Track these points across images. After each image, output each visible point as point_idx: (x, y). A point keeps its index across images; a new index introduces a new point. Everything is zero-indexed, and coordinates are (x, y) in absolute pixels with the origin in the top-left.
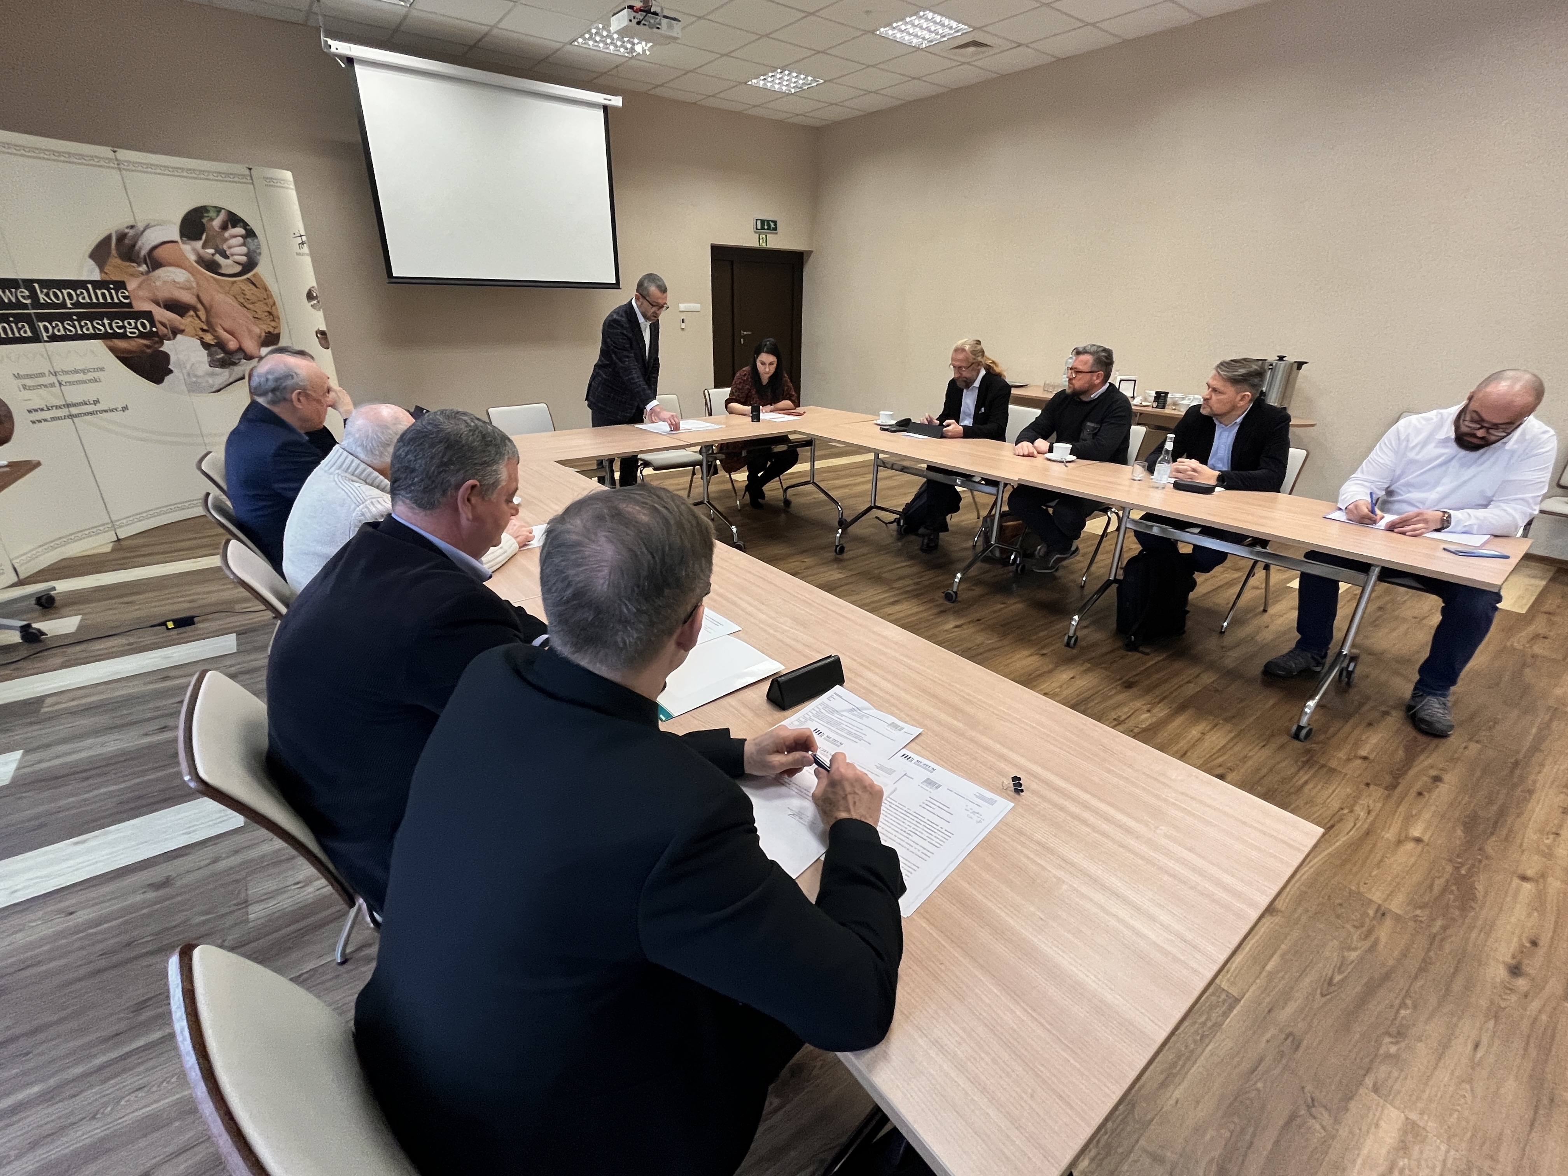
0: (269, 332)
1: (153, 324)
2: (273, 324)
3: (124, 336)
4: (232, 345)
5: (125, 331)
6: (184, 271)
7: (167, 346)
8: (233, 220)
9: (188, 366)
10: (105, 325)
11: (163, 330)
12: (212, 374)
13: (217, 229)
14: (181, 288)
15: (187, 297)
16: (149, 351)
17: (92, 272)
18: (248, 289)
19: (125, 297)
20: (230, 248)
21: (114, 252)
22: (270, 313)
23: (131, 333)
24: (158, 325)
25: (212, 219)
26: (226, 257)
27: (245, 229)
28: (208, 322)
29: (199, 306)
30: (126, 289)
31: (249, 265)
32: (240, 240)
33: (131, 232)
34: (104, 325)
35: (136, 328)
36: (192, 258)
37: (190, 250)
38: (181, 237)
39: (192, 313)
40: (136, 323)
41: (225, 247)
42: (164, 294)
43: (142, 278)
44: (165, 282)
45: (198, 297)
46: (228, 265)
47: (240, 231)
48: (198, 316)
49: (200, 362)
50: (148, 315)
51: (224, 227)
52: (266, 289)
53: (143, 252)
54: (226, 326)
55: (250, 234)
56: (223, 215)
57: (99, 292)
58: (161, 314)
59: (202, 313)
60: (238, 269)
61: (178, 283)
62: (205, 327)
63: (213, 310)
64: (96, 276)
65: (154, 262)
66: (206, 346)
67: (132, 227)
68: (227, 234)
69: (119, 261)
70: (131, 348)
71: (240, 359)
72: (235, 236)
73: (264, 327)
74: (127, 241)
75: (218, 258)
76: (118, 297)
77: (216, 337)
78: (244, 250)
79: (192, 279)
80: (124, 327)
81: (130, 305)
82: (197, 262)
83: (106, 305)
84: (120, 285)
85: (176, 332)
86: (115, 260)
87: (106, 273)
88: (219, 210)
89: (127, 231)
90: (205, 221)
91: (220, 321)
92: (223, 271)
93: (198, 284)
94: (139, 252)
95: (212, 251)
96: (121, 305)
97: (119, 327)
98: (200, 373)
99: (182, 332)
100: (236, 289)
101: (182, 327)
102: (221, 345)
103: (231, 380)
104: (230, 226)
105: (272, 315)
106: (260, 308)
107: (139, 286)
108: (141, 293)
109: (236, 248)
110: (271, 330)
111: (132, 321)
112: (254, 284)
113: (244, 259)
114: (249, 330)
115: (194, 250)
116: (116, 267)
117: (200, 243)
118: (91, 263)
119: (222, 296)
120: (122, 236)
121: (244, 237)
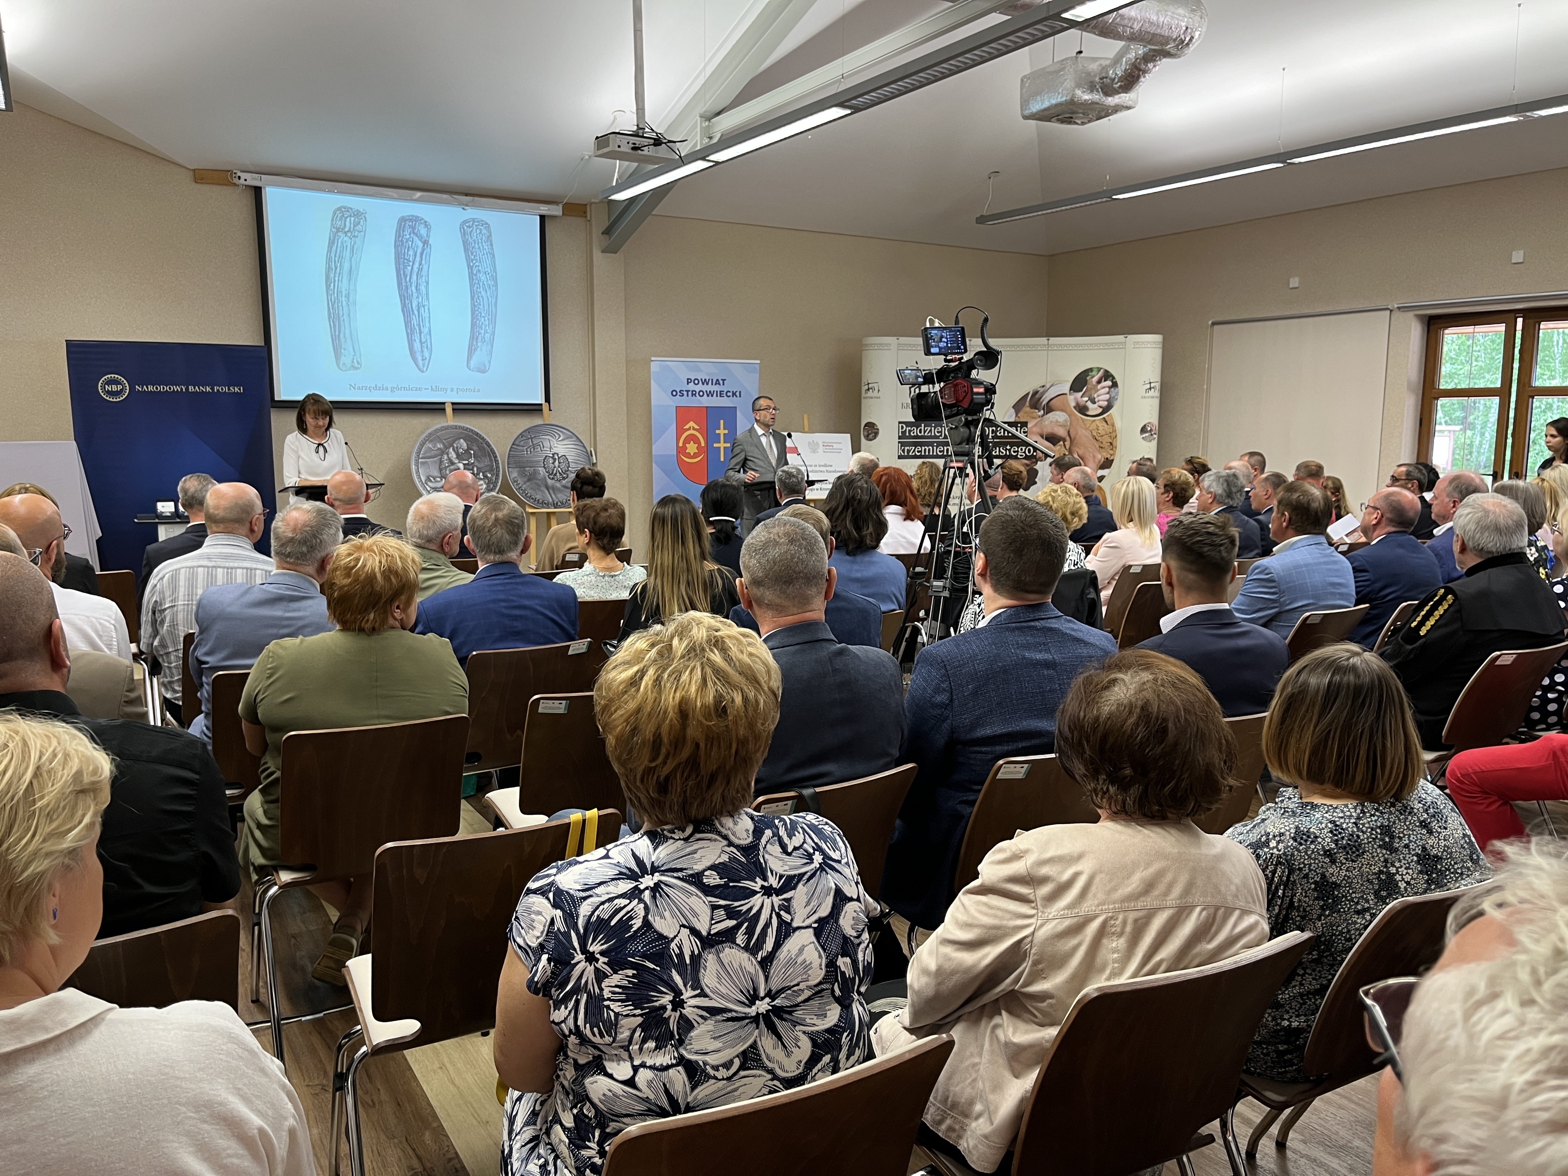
0: (1107, 458)
2: (1111, 452)
3: (1016, 458)
6: (1065, 414)
8: (1107, 375)
10: (1007, 450)
11: (1039, 455)
13: (1094, 383)
14: (1060, 426)
15: (1061, 432)
17: (1011, 416)
18: (1102, 426)
20: (1098, 396)
21: (1027, 404)
22: (1111, 444)
25: (1093, 377)
26: (1094, 403)
27: (1112, 382)
29: (1068, 438)
30: (1027, 427)
31: (1106, 409)
32: (1107, 389)
33: (1041, 390)
36: (1073, 404)
37: (1073, 399)
38: (1070, 391)
39: (1061, 443)
41: (1096, 396)
42: (1048, 430)
43: (1039, 419)
44: (1051, 422)
45: (1069, 432)
46: (1093, 409)
47: (1109, 383)
51: (1099, 382)
52: (1113, 425)
53: (1045, 402)
54: (1080, 453)
55: (1115, 385)
56: (1101, 372)
58: (1042, 444)
59: (1068, 444)
60: (1100, 410)
61: (1059, 422)
63: (1075, 441)
64: (1012, 420)
65: (1049, 409)
67: (1042, 387)
68: (1099, 386)
69: (1028, 409)
72: (1104, 388)
73: (1104, 454)
74: (1037, 396)
75: (1089, 404)
78: (1107, 396)
79: (1068, 419)
80: (1018, 451)
82: (1075, 407)
86: (1027, 409)
88: (1099, 369)
89: (1039, 389)
90: (1088, 378)
91: (1077, 449)
92: (1089, 413)
93: (1071, 423)
94: (1042, 403)
95: (1086, 399)
100: (1093, 426)
104: (1103, 380)
106: (1106, 439)
107: (1035, 425)
108: (1034, 429)
109: (1102, 397)
110: (1109, 456)
111: (1024, 448)
112: (1106, 422)
113: (1106, 403)
114: (1094, 457)
115: (1075, 399)
116: (1025, 413)
117: (1081, 393)
118: (1013, 410)
119: (1084, 431)
120: (1035, 393)
121: (1110, 387)
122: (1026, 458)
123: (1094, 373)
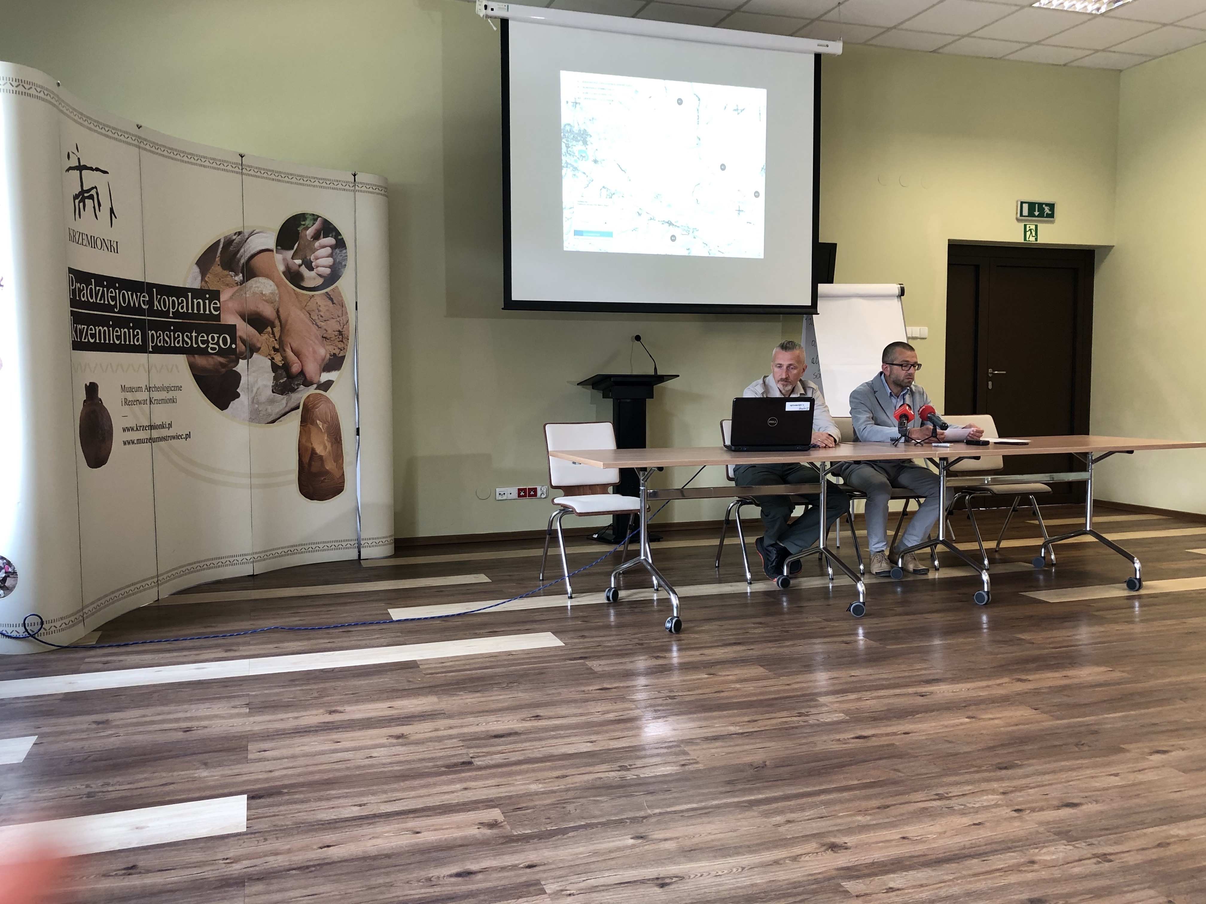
0: (334, 354)
1: (233, 341)
2: (341, 345)
3: (204, 352)
4: (295, 368)
5: (208, 346)
6: (271, 283)
7: (241, 366)
8: (327, 229)
9: (255, 390)
10: (193, 339)
11: (241, 347)
12: (272, 401)
13: (309, 238)
14: (266, 301)
15: (268, 312)
16: (223, 370)
17: (194, 279)
18: (325, 305)
19: (216, 309)
20: (317, 259)
21: (217, 259)
22: (341, 333)
23: (212, 349)
24: (239, 342)
25: (307, 228)
26: (311, 268)
27: (336, 238)
28: (281, 342)
29: (277, 322)
30: (219, 302)
31: (332, 279)
32: (329, 250)
33: (237, 239)
34: (191, 339)
35: (218, 343)
36: (281, 268)
37: (281, 260)
38: (277, 246)
39: (269, 329)
40: (218, 338)
41: (312, 258)
42: (252, 306)
43: (236, 288)
44: (254, 293)
45: (278, 312)
46: (311, 278)
47: (331, 241)
48: (273, 333)
49: (266, 386)
50: (231, 329)
51: (316, 237)
52: (342, 305)
53: (243, 261)
54: (294, 345)
55: (340, 244)
56: (319, 222)
57: (195, 301)
58: (244, 329)
59: (277, 330)
60: (320, 281)
61: (264, 295)
62: (277, 346)
63: (287, 327)
64: (196, 284)
65: (249, 272)
66: (275, 367)
67: (240, 233)
68: (317, 244)
69: (220, 269)
70: (208, 367)
71: (298, 385)
72: (324, 247)
73: (331, 348)
74: (231, 248)
75: (304, 270)
76: (209, 308)
77: (284, 358)
78: (330, 261)
79: (277, 292)
80: (207, 342)
81: (218, 318)
82: (284, 273)
83: (198, 316)
84: (215, 295)
85: (252, 349)
86: (217, 268)
87: (206, 282)
88: (315, 217)
89: (234, 237)
90: (300, 229)
91: (291, 341)
92: (305, 284)
93: (280, 298)
94: (239, 260)
95: (298, 262)
96: (211, 317)
97: (203, 342)
98: (263, 398)
99: (258, 350)
100: (313, 305)
101: (259, 345)
102: (286, 367)
103: (287, 409)
104: (322, 236)
105: (342, 335)
106: (333, 326)
107: (231, 298)
108: (230, 304)
109: (323, 259)
110: (337, 351)
111: (215, 336)
112: (331, 299)
113: (328, 271)
114: (315, 352)
115: (284, 259)
116: (216, 275)
117: (291, 253)
118: (197, 270)
119: (299, 312)
120: (229, 242)
121: (333, 247)
122: (221, 352)
123: (307, 222)
